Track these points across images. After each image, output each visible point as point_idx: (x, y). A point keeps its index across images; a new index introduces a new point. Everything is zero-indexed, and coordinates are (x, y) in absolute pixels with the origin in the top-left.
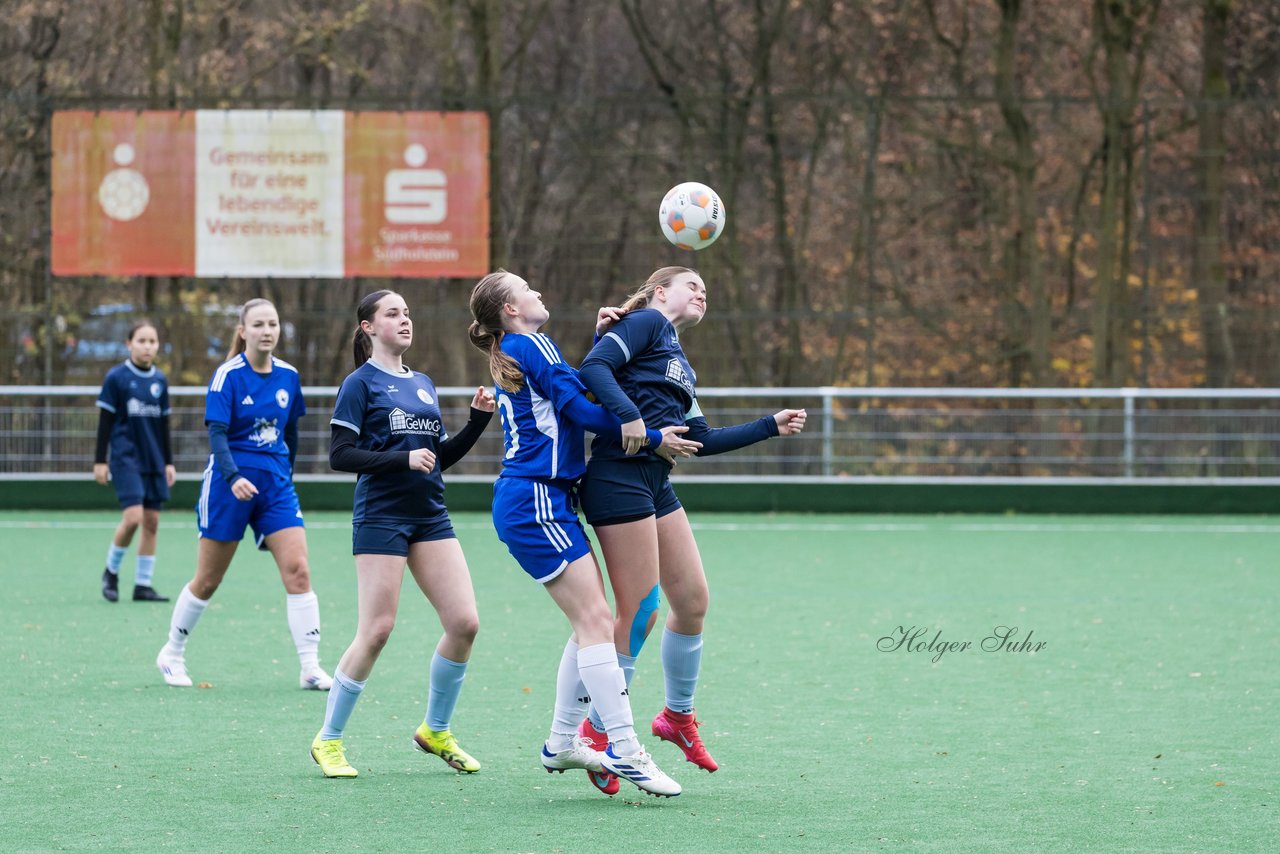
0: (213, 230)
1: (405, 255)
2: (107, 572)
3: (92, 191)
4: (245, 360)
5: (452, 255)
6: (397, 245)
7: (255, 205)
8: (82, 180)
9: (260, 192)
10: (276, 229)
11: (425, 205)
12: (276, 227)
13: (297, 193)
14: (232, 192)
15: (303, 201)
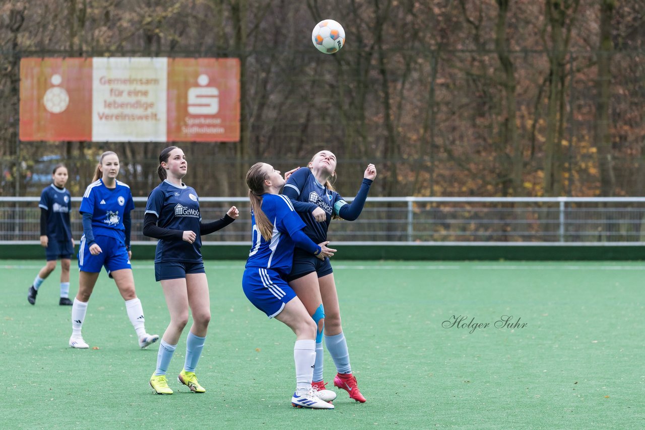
0: (101, 118)
1: (198, 130)
2: (33, 288)
3: (40, 98)
4: (102, 182)
5: (221, 130)
6: (193, 125)
7: (122, 105)
8: (35, 93)
9: (125, 98)
10: (133, 117)
11: (208, 105)
12: (133, 116)
13: (143, 99)
14: (111, 99)
15: (146, 103)
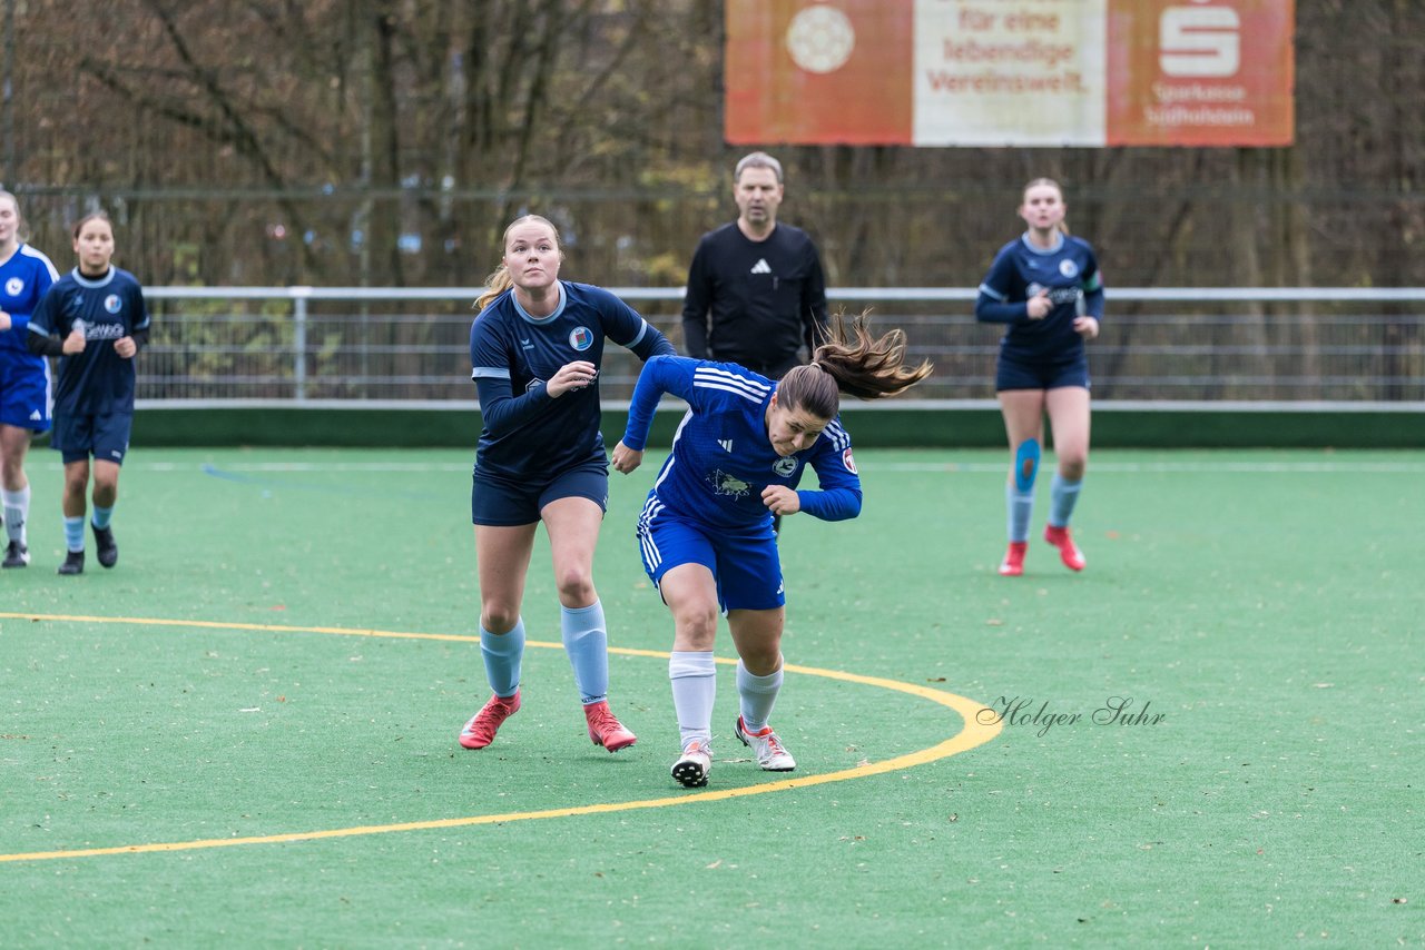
0: (936, 85)
1: (1186, 117)
3: (779, 34)
5: (1247, 117)
6: (1175, 104)
7: (991, 53)
8: (766, 19)
9: (998, 35)
10: (1018, 84)
11: (1212, 53)
12: (1019, 80)
13: (1045, 37)
14: (961, 36)
15: (1052, 48)
